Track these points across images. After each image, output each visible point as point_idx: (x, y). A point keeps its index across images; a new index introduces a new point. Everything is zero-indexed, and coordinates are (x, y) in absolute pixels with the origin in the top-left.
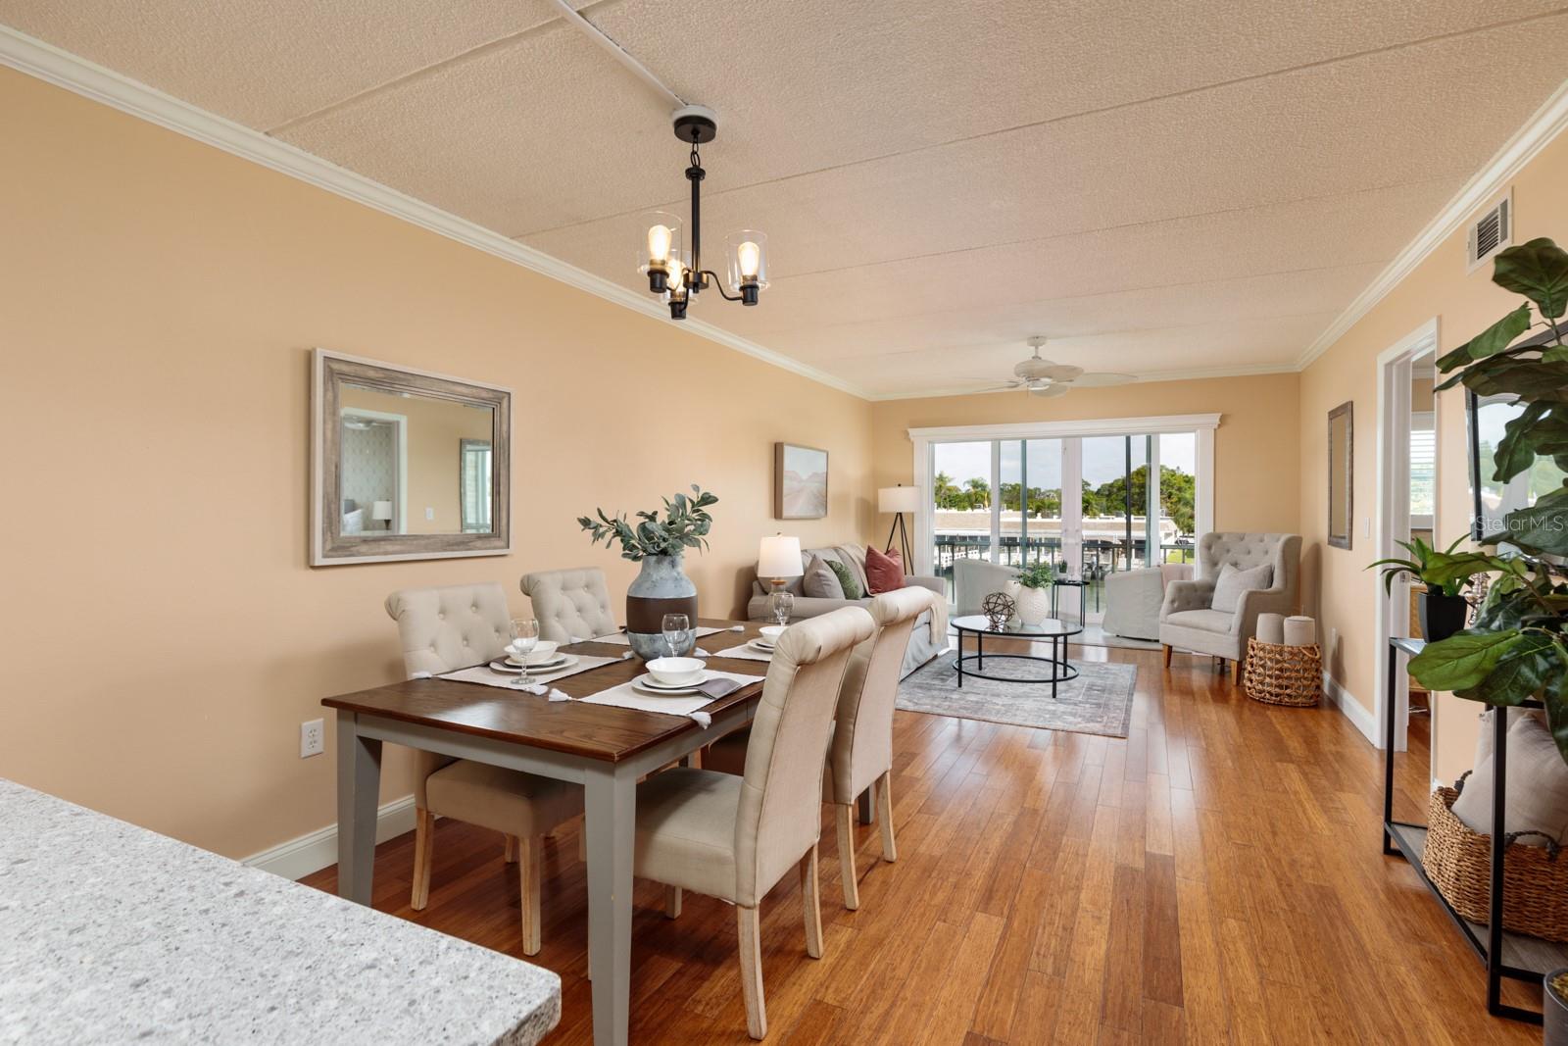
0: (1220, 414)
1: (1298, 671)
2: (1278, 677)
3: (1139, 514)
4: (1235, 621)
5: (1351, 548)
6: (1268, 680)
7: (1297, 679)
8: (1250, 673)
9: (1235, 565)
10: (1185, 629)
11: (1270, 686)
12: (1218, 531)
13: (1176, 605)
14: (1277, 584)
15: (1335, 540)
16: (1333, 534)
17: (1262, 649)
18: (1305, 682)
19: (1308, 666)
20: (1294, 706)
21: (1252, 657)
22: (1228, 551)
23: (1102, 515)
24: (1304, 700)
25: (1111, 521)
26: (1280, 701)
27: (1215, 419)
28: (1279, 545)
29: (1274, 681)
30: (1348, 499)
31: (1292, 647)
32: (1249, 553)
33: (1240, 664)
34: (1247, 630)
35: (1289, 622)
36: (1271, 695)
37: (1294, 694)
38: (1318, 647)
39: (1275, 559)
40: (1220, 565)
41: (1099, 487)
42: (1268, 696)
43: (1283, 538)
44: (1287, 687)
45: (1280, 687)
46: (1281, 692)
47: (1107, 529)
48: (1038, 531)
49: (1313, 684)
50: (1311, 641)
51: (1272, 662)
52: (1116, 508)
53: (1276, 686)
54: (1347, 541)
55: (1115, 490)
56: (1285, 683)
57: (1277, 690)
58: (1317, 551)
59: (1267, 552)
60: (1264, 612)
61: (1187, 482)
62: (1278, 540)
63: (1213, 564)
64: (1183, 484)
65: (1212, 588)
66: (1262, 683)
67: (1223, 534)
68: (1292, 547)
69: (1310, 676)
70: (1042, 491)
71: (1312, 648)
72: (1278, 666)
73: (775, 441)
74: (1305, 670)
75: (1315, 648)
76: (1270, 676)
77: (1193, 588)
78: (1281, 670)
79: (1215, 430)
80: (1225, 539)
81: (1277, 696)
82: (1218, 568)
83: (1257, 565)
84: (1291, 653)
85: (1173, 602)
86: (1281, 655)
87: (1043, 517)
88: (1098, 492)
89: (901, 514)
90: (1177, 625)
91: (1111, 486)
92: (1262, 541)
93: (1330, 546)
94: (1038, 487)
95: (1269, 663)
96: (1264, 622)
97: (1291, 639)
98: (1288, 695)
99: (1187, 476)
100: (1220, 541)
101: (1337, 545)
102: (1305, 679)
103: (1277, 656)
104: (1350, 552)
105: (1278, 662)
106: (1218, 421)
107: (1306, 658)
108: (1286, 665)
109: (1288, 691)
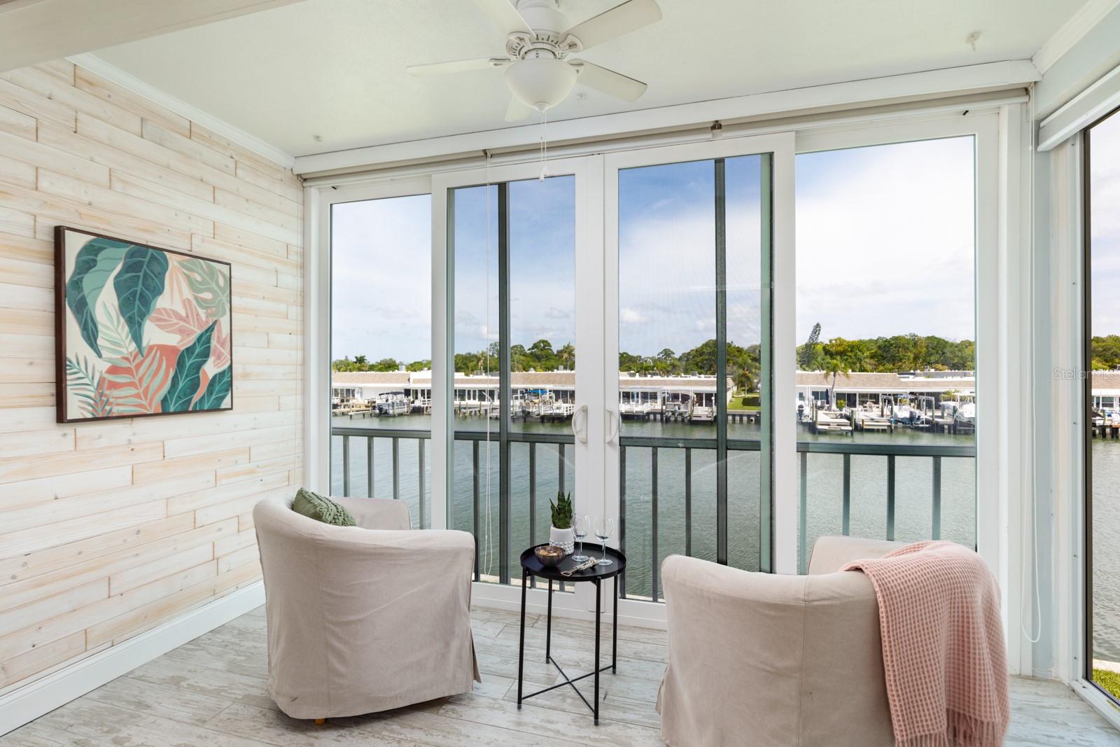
3: (707, 374)
23: (683, 375)
25: (688, 379)
41: (681, 355)
47: (685, 385)
48: (635, 387)
52: (692, 370)
55: (691, 357)
61: (738, 351)
64: (736, 353)
70: (642, 358)
87: (640, 376)
88: (680, 359)
91: (689, 354)
94: (640, 355)
99: (738, 347)
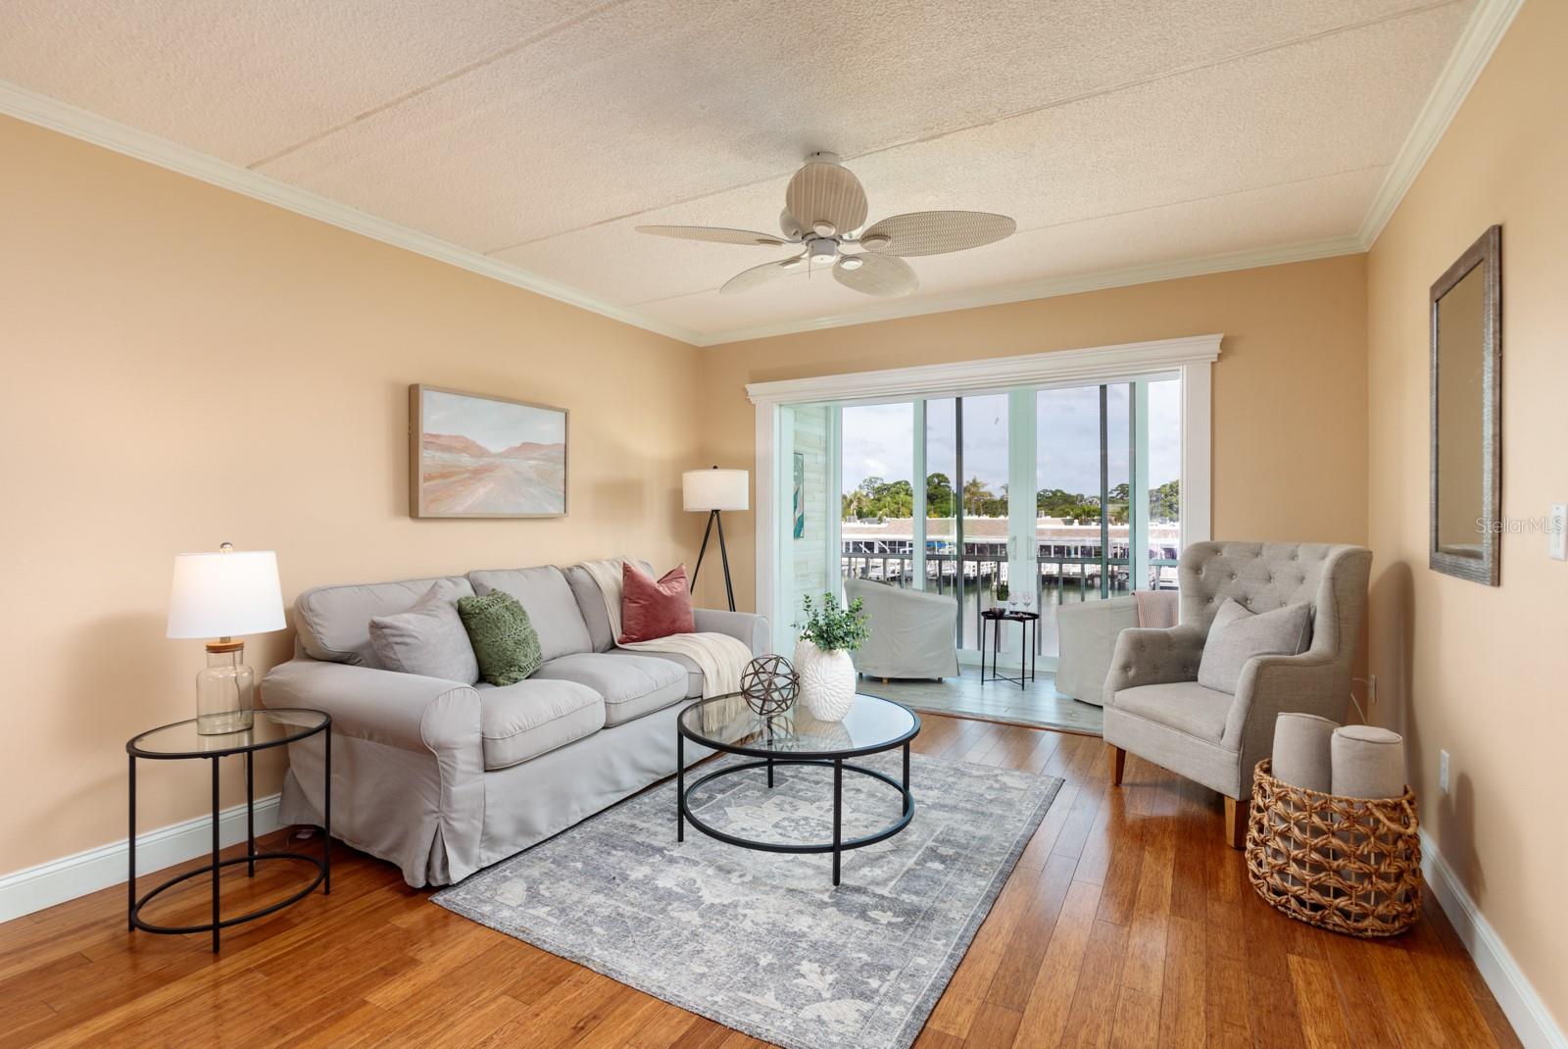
0: (1221, 336)
1: (1364, 859)
2: (1316, 868)
4: (1232, 716)
5: (1497, 581)
6: (1293, 869)
7: (1363, 876)
8: (1256, 843)
9: (1243, 601)
10: (1142, 721)
11: (1299, 883)
12: (1219, 539)
13: (1132, 673)
14: (1320, 644)
15: (1448, 559)
16: (1442, 545)
17: (1283, 799)
18: (1383, 885)
19: (1385, 848)
20: (1355, 937)
21: (1259, 810)
22: (1231, 575)
24: (1378, 924)
26: (1322, 920)
27: (1211, 344)
28: (1325, 567)
29: (1307, 875)
30: (1488, 463)
31: (1350, 803)
32: (1270, 579)
33: (1243, 806)
34: (1254, 747)
35: (1345, 738)
36: (1302, 903)
37: (1355, 909)
38: (1410, 803)
39: (1317, 594)
40: (1216, 601)
42: (1293, 903)
43: (1336, 551)
44: (1338, 893)
45: (1323, 890)
46: (1324, 900)
49: (1401, 888)
50: (1394, 786)
51: (1302, 830)
53: (1312, 886)
54: (1487, 563)
56: (1333, 882)
57: (1316, 896)
58: (1404, 580)
59: (1302, 580)
60: (1290, 709)
62: (1323, 557)
63: (1204, 597)
65: (1198, 642)
66: (1282, 872)
67: (1223, 545)
68: (1351, 571)
69: (1393, 870)
71: (1397, 807)
72: (1319, 841)
73: (409, 384)
74: (1381, 856)
75: (1406, 805)
76: (1301, 863)
77: (1165, 641)
78: (1323, 851)
79: (1213, 363)
80: (1225, 553)
81: (1316, 907)
82: (1212, 605)
83: (1282, 604)
84: (1348, 817)
85: (1126, 667)
86: (1323, 818)
87: (1081, 523)
89: (717, 511)
90: (1129, 712)
92: (1293, 557)
93: (1431, 571)
95: (1296, 831)
96: (1289, 731)
97: (1345, 784)
98: (1341, 910)
100: (1218, 557)
101: (1455, 571)
102: (1384, 877)
103: (1316, 819)
104: (1494, 590)
105: (1317, 832)
106: (1217, 348)
107: (1382, 830)
108: (1335, 842)
109: (1342, 902)
